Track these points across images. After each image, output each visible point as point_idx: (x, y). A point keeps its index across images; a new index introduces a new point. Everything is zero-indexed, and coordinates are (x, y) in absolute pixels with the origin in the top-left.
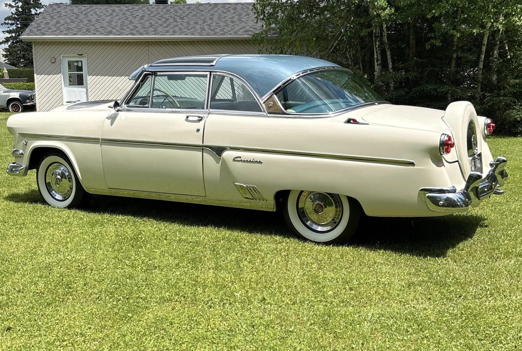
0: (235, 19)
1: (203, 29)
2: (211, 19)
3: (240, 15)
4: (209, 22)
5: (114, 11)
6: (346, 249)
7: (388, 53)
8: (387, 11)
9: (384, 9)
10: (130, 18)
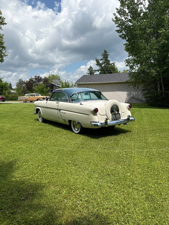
4: (121, 78)
7: (163, 85)
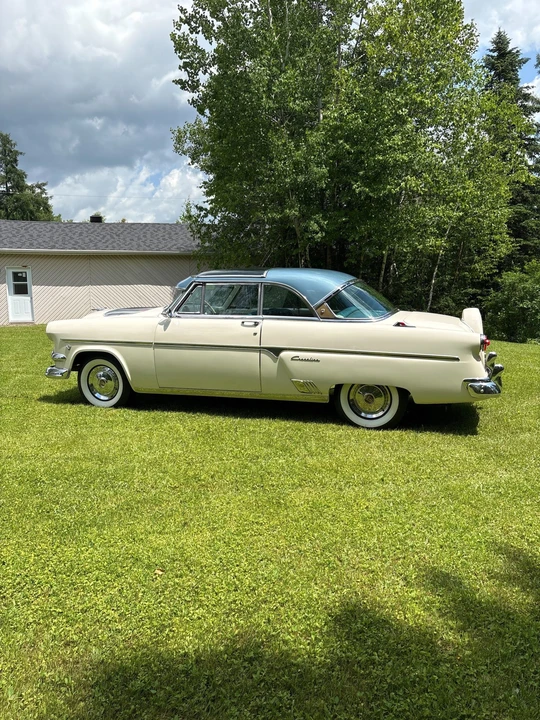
0: (167, 237)
1: (139, 246)
2: (145, 236)
3: (170, 234)
4: (144, 239)
5: (53, 227)
6: (398, 432)
8: (319, 235)
9: (317, 233)
10: (70, 234)
